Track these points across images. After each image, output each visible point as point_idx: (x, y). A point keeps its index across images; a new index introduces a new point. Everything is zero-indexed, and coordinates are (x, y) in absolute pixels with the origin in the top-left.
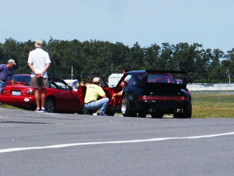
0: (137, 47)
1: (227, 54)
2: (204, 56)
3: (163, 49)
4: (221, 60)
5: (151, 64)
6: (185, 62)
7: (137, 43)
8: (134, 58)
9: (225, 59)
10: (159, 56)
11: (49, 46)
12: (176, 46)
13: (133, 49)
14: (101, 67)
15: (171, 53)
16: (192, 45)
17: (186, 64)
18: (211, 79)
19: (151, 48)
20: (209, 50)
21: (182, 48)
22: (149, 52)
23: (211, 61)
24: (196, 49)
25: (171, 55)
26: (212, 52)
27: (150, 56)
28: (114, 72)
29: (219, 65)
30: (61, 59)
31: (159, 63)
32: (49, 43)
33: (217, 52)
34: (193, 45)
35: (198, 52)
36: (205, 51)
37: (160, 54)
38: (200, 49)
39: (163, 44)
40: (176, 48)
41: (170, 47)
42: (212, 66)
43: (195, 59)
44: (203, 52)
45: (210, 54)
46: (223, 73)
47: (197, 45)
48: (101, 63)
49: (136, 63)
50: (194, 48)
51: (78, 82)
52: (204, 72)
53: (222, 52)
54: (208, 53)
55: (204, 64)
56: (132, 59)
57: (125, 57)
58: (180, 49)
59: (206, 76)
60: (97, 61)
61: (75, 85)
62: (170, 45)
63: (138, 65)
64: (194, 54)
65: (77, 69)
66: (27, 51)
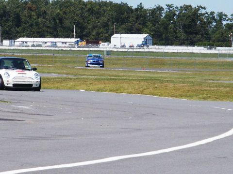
0: (140, 8)
1: (230, 17)
2: (208, 19)
3: (167, 11)
4: (224, 23)
5: (155, 25)
6: (189, 25)
7: (141, 4)
8: (137, 19)
9: (229, 22)
10: (162, 17)
11: (53, 4)
12: (179, 8)
13: (136, 10)
14: (104, 26)
15: (175, 15)
16: (195, 8)
17: (189, 26)
18: (214, 41)
19: (155, 9)
20: (212, 13)
21: (186, 10)
22: (152, 13)
23: (214, 24)
24: (200, 12)
25: (175, 17)
26: (215, 15)
27: (153, 18)
28: (117, 32)
29: (222, 28)
30: (65, 18)
31: (163, 24)
32: (52, 2)
33: (221, 15)
34: (197, 8)
35: (202, 14)
36: (209, 13)
37: (164, 15)
38: (203, 11)
39: (167, 5)
40: (180, 10)
41: (174, 9)
42: (215, 29)
43: (198, 22)
45: (214, 17)
46: (226, 37)
47: (201, 7)
48: (104, 22)
49: (140, 24)
50: (198, 10)
51: (81, 41)
52: (207, 34)
53: (226, 16)
54: (211, 16)
55: (208, 27)
56: (135, 20)
57: (129, 17)
58: (184, 11)
59: (209, 39)
60: (100, 21)
61: (78, 44)
62: (174, 7)
63: (141, 26)
64: (198, 16)
65: (80, 28)
66: (30, 9)
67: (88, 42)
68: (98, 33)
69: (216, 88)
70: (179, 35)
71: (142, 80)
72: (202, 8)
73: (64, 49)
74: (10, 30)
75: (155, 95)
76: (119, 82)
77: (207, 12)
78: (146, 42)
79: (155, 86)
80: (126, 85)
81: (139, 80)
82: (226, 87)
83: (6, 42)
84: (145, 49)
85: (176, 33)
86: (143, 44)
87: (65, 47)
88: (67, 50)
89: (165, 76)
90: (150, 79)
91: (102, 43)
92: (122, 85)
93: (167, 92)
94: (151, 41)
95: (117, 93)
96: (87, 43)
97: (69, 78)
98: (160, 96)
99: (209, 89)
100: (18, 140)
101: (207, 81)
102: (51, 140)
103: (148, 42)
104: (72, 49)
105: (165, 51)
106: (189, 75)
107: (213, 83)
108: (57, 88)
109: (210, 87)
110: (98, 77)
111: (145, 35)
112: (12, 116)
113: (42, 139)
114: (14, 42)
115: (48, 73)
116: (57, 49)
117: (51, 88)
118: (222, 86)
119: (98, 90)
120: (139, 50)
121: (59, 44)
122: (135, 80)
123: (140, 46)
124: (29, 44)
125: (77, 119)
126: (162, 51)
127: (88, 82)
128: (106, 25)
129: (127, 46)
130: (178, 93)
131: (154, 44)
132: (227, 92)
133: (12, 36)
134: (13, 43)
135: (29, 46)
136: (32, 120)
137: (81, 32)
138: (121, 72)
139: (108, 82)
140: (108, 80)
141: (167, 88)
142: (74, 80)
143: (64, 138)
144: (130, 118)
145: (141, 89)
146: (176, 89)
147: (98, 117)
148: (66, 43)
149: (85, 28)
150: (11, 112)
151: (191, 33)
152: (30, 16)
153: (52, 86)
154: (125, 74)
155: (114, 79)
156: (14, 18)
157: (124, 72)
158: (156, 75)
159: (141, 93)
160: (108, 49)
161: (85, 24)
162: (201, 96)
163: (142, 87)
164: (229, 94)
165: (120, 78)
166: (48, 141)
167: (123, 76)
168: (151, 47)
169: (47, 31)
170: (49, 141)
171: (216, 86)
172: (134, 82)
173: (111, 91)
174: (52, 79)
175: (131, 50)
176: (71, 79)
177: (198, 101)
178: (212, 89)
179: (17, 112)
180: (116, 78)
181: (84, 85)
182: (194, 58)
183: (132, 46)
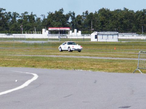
1: (21, 15)
2: (7, 17)
4: (17, 19)
9: (20, 18)
18: (11, 30)
20: (9, 13)
23: (11, 19)
24: (2, 12)
26: (11, 14)
29: (16, 22)
33: (15, 14)
35: (3, 14)
36: (7, 13)
38: (4, 12)
42: (12, 23)
43: (1, 18)
44: (6, 14)
46: (19, 27)
50: (1, 11)
52: (7, 26)
53: (18, 14)
54: (9, 15)
55: (7, 21)
59: (8, 29)
64: (1, 15)
69: (13, 59)
72: (3, 10)
77: (6, 12)
82: (19, 58)
101: (7, 55)
109: (9, 59)
118: (17, 58)
132: (19, 62)
162: (3, 64)
164: (21, 63)
171: (13, 58)
178: (11, 60)
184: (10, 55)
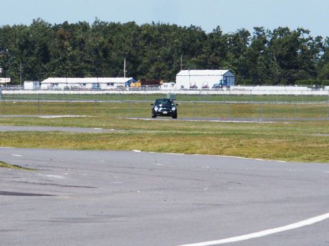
0: (218, 33)
2: (312, 47)
3: (254, 37)
5: (237, 57)
6: (286, 55)
7: (219, 27)
8: (213, 48)
10: (248, 46)
11: (93, 31)
12: (272, 32)
13: (211, 35)
14: (167, 60)
15: (265, 41)
16: (295, 31)
17: (287, 58)
18: (322, 78)
19: (237, 34)
20: (319, 38)
21: (281, 35)
22: (234, 40)
24: (301, 37)
25: (266, 45)
26: (323, 41)
27: (236, 45)
28: (184, 68)
30: (111, 49)
31: (249, 55)
32: (93, 26)
34: (297, 31)
35: (304, 40)
36: (314, 39)
37: (250, 42)
38: (306, 36)
39: (255, 28)
40: (272, 34)
41: (264, 34)
42: (323, 60)
43: (299, 51)
44: (311, 41)
45: (321, 44)
47: (303, 30)
48: (166, 54)
49: (216, 55)
50: (299, 35)
51: (134, 82)
52: (313, 68)
54: (317, 43)
55: (312, 58)
56: (210, 50)
57: (201, 46)
58: (278, 36)
59: (315, 75)
60: (161, 52)
61: (129, 86)
62: (265, 31)
63: (218, 59)
64: (299, 43)
65: (133, 62)
66: (62, 37)
67: (144, 83)
68: (158, 70)
69: (326, 145)
70: (272, 70)
71: (221, 134)
72: (304, 32)
73: (111, 92)
74: (33, 67)
75: (240, 155)
76: (189, 138)
77: (311, 36)
78: (226, 82)
79: (240, 143)
80: (198, 143)
81: (217, 136)
83: (29, 85)
84: (225, 91)
85: (268, 67)
86: (221, 84)
87: (112, 90)
88: (114, 94)
89: (253, 128)
90: (233, 134)
91: (164, 84)
92: (193, 143)
93: (258, 151)
94: (233, 80)
95: (186, 153)
96: (142, 84)
97: (118, 134)
98: (247, 157)
99: (317, 145)
100: (48, 223)
101: (313, 135)
102: (94, 222)
103: (228, 81)
104: (122, 92)
105: (253, 93)
106: (287, 126)
107: (321, 137)
108: (102, 149)
110: (159, 132)
111: (224, 72)
112: (39, 190)
113: (82, 222)
114: (40, 84)
115: (89, 127)
116: (101, 92)
117: (94, 149)
119: (160, 151)
120: (216, 93)
121: (103, 86)
122: (211, 135)
123: (217, 87)
124: (60, 86)
125: (131, 191)
126: (249, 93)
127: (145, 139)
128: (168, 58)
129: (200, 87)
130: (273, 152)
131: (237, 84)
133: (36, 77)
134: (38, 86)
135: (60, 90)
136: (67, 194)
137: (134, 68)
138: (192, 125)
139: (172, 138)
140: (173, 135)
141: (257, 145)
142: (125, 136)
143: (113, 219)
144: (205, 189)
145: (220, 148)
146: (270, 147)
147: (160, 189)
148: (112, 84)
149: (139, 63)
150: (37, 184)
151: (289, 67)
152: (62, 48)
153: (95, 145)
154: (198, 127)
155: (181, 134)
156: (40, 51)
157: (196, 123)
158: (240, 128)
159: (221, 154)
160: (172, 92)
161: (140, 57)
162: (304, 156)
163: (221, 145)
165: (191, 132)
166: (90, 224)
167: (195, 130)
168: (232, 87)
169: (86, 68)
170: (93, 224)
171: (326, 142)
172: (210, 138)
173: (178, 151)
174: (94, 135)
175: (205, 93)
176: (121, 135)
177: (301, 164)
178: (321, 145)
179: (46, 184)
180: (184, 132)
181: (140, 143)
182: (293, 103)
183: (205, 87)
184: (320, 135)
